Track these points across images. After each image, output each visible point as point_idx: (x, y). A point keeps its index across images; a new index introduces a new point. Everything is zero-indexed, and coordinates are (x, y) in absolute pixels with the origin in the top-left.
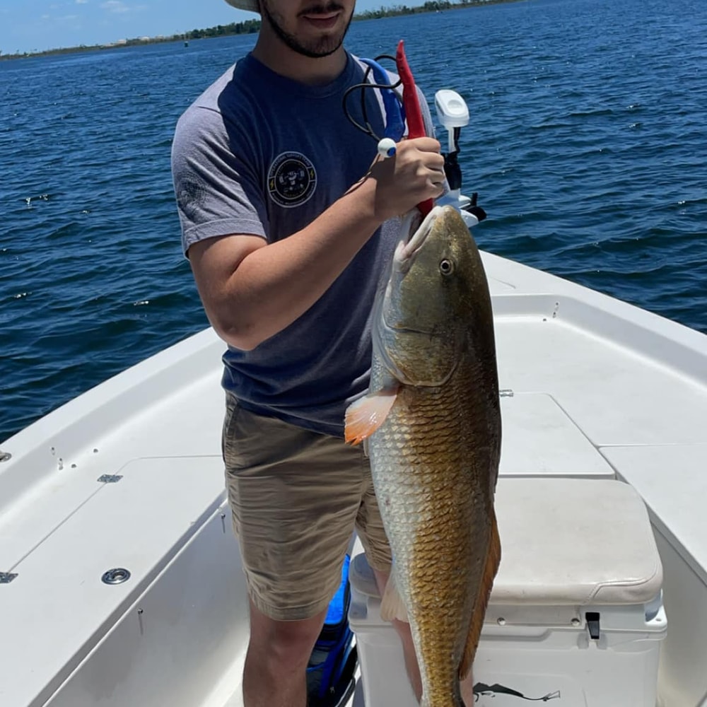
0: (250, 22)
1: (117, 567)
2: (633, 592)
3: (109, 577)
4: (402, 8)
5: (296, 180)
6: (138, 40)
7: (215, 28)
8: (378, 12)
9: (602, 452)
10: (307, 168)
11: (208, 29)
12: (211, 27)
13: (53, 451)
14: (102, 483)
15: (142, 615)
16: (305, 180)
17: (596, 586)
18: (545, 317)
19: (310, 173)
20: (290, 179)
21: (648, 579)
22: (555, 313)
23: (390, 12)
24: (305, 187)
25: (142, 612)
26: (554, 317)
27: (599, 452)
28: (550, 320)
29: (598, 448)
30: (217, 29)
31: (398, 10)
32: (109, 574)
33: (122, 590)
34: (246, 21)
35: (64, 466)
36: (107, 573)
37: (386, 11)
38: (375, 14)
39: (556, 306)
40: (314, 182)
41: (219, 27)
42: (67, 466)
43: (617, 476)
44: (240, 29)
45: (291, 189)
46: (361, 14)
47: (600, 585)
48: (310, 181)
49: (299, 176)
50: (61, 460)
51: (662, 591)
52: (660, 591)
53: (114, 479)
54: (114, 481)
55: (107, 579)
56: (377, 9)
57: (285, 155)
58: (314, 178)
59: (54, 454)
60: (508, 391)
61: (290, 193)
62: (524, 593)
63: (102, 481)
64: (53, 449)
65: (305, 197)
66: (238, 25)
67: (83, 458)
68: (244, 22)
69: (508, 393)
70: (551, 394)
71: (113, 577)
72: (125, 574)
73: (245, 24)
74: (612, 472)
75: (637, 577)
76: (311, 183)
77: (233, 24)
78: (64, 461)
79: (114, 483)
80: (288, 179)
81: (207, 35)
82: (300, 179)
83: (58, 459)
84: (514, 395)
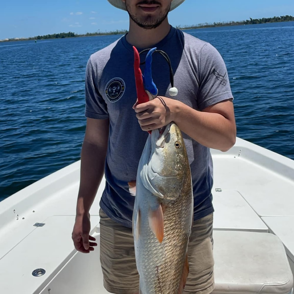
0: (62, 34)
1: (39, 268)
2: (280, 289)
3: (36, 273)
4: (125, 31)
5: (115, 90)
6: (14, 39)
7: (47, 36)
8: (116, 32)
9: (262, 219)
10: (122, 85)
11: (44, 36)
12: (45, 35)
13: (14, 212)
14: (36, 227)
15: (50, 291)
16: (119, 91)
17: (263, 285)
18: (235, 156)
19: (122, 88)
20: (113, 90)
21: (287, 282)
22: (239, 154)
23: (120, 32)
24: (118, 94)
25: (50, 290)
26: (239, 156)
27: (261, 218)
28: (237, 157)
29: (260, 217)
30: (48, 36)
31: (123, 32)
32: (36, 271)
33: (41, 279)
34: (61, 33)
35: (19, 218)
36: (34, 271)
37: (119, 32)
38: (114, 33)
39: (240, 151)
40: (123, 92)
41: (49, 35)
42: (20, 218)
43: (269, 231)
44: (58, 36)
45: (113, 94)
46: (109, 33)
47: (265, 285)
48: (121, 91)
49: (117, 89)
50: (18, 215)
51: (293, 289)
52: (292, 288)
53: (41, 225)
54: (41, 226)
55: (34, 274)
56: (115, 31)
57: (114, 79)
58: (123, 90)
59: (15, 213)
60: (219, 189)
61: (113, 96)
62: (228, 287)
63: (35, 226)
64: (14, 210)
65: (118, 98)
66: (57, 35)
67: (28, 214)
68: (59, 34)
69: (219, 190)
70: (238, 191)
71: (38, 273)
72: (43, 272)
73: (60, 34)
74: (267, 228)
75: (281, 281)
76: (121, 92)
77: (55, 34)
78: (19, 216)
79: (41, 227)
80: (112, 90)
81: (44, 38)
82: (117, 90)
83: (17, 215)
84: (222, 191)
